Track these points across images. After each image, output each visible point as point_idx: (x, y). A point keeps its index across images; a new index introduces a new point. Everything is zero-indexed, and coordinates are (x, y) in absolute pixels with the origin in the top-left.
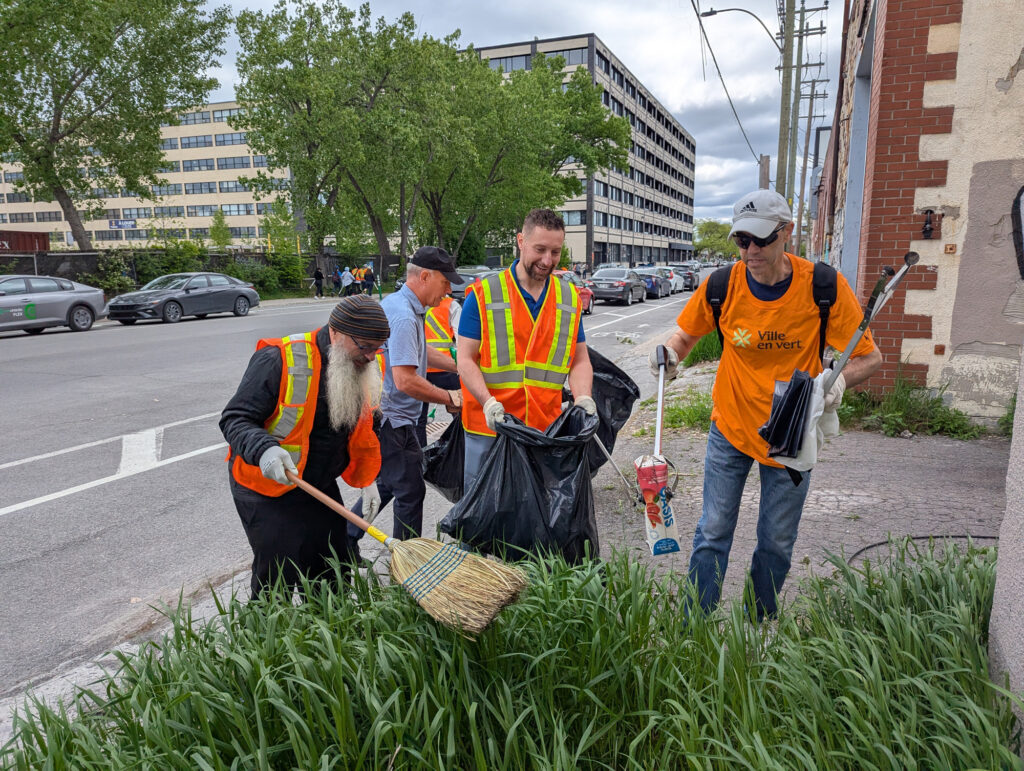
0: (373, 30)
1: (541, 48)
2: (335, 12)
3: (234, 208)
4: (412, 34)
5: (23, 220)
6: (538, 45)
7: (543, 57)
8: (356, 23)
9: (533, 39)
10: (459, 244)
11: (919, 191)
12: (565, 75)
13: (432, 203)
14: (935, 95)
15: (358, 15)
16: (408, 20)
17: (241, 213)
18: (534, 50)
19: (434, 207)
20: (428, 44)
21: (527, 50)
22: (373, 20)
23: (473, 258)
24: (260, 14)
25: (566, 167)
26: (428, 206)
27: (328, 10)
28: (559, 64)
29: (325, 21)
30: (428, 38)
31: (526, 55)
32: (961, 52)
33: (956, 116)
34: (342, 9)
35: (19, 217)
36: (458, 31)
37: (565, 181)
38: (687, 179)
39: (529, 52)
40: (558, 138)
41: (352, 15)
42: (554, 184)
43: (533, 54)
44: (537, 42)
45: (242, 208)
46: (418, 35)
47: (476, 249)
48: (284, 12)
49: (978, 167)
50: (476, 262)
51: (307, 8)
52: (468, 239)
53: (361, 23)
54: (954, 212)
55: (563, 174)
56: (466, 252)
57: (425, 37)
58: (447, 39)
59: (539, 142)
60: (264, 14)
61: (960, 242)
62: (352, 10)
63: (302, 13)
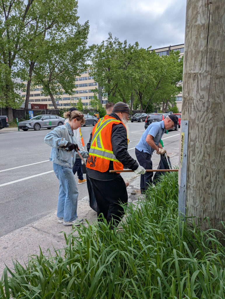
0: (127, 47)
1: (172, 48)
2: (117, 43)
3: (83, 98)
4: (138, 48)
5: (38, 101)
6: (171, 47)
7: (173, 51)
8: (123, 46)
9: (169, 46)
10: (146, 107)
12: (180, 56)
13: (140, 95)
15: (123, 44)
16: (137, 44)
17: (85, 99)
18: (169, 49)
19: (140, 96)
20: (142, 50)
21: (167, 49)
22: (128, 45)
23: (150, 111)
24: (97, 45)
25: (179, 83)
26: (138, 96)
27: (115, 43)
28: (178, 53)
29: (114, 46)
30: (142, 48)
31: (167, 51)
34: (119, 42)
35: (37, 100)
36: (151, 46)
37: (178, 88)
39: (168, 50)
40: (177, 75)
41: (122, 44)
42: (175, 89)
43: (169, 51)
44: (170, 47)
45: (85, 97)
46: (139, 48)
47: (151, 108)
48: (103, 44)
50: (151, 112)
51: (109, 43)
52: (149, 106)
53: (124, 46)
55: (178, 86)
56: (148, 109)
57: (141, 48)
58: (148, 49)
59: (172, 77)
60: (99, 45)
62: (122, 42)
63: (108, 44)
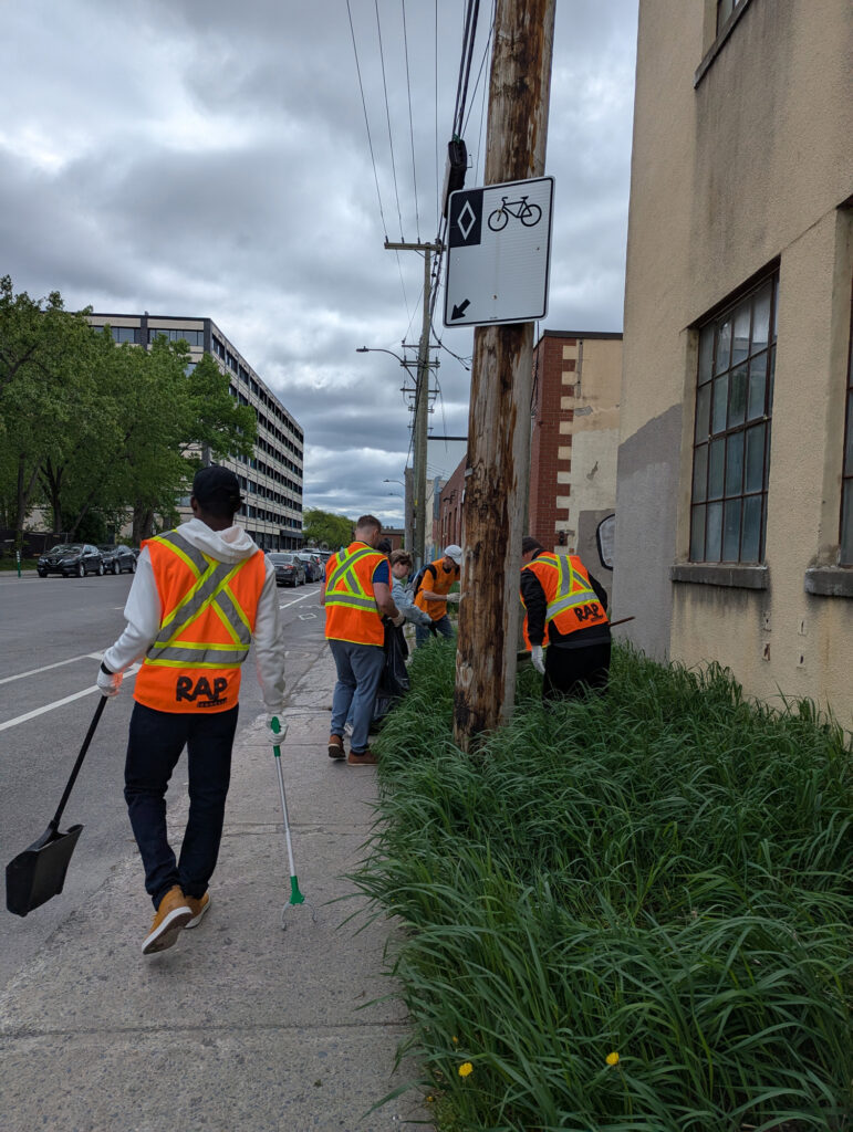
6: (149, 321)
9: (143, 314)
10: (78, 521)
11: (557, 522)
14: (562, 478)
18: (144, 324)
21: (137, 323)
23: (93, 536)
28: (183, 348)
31: (135, 329)
32: (572, 459)
33: (572, 488)
38: (296, 467)
39: (139, 326)
43: (143, 329)
49: (582, 513)
54: (572, 533)
61: (575, 547)
